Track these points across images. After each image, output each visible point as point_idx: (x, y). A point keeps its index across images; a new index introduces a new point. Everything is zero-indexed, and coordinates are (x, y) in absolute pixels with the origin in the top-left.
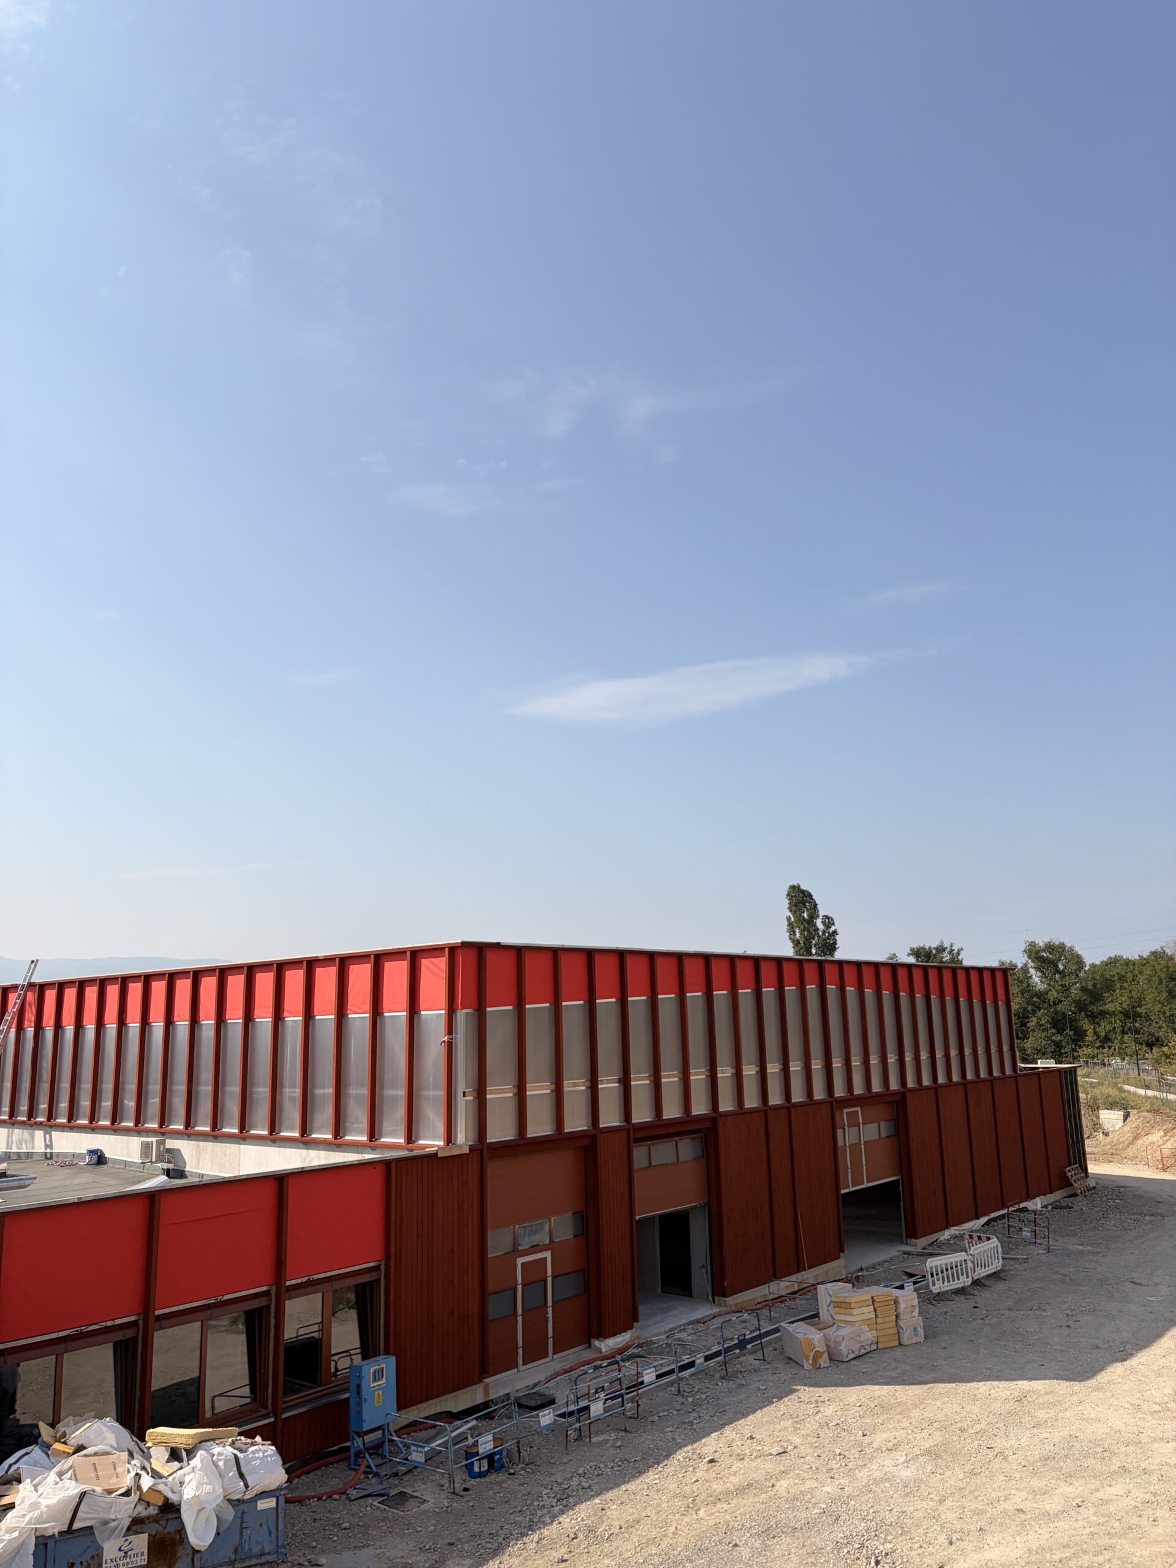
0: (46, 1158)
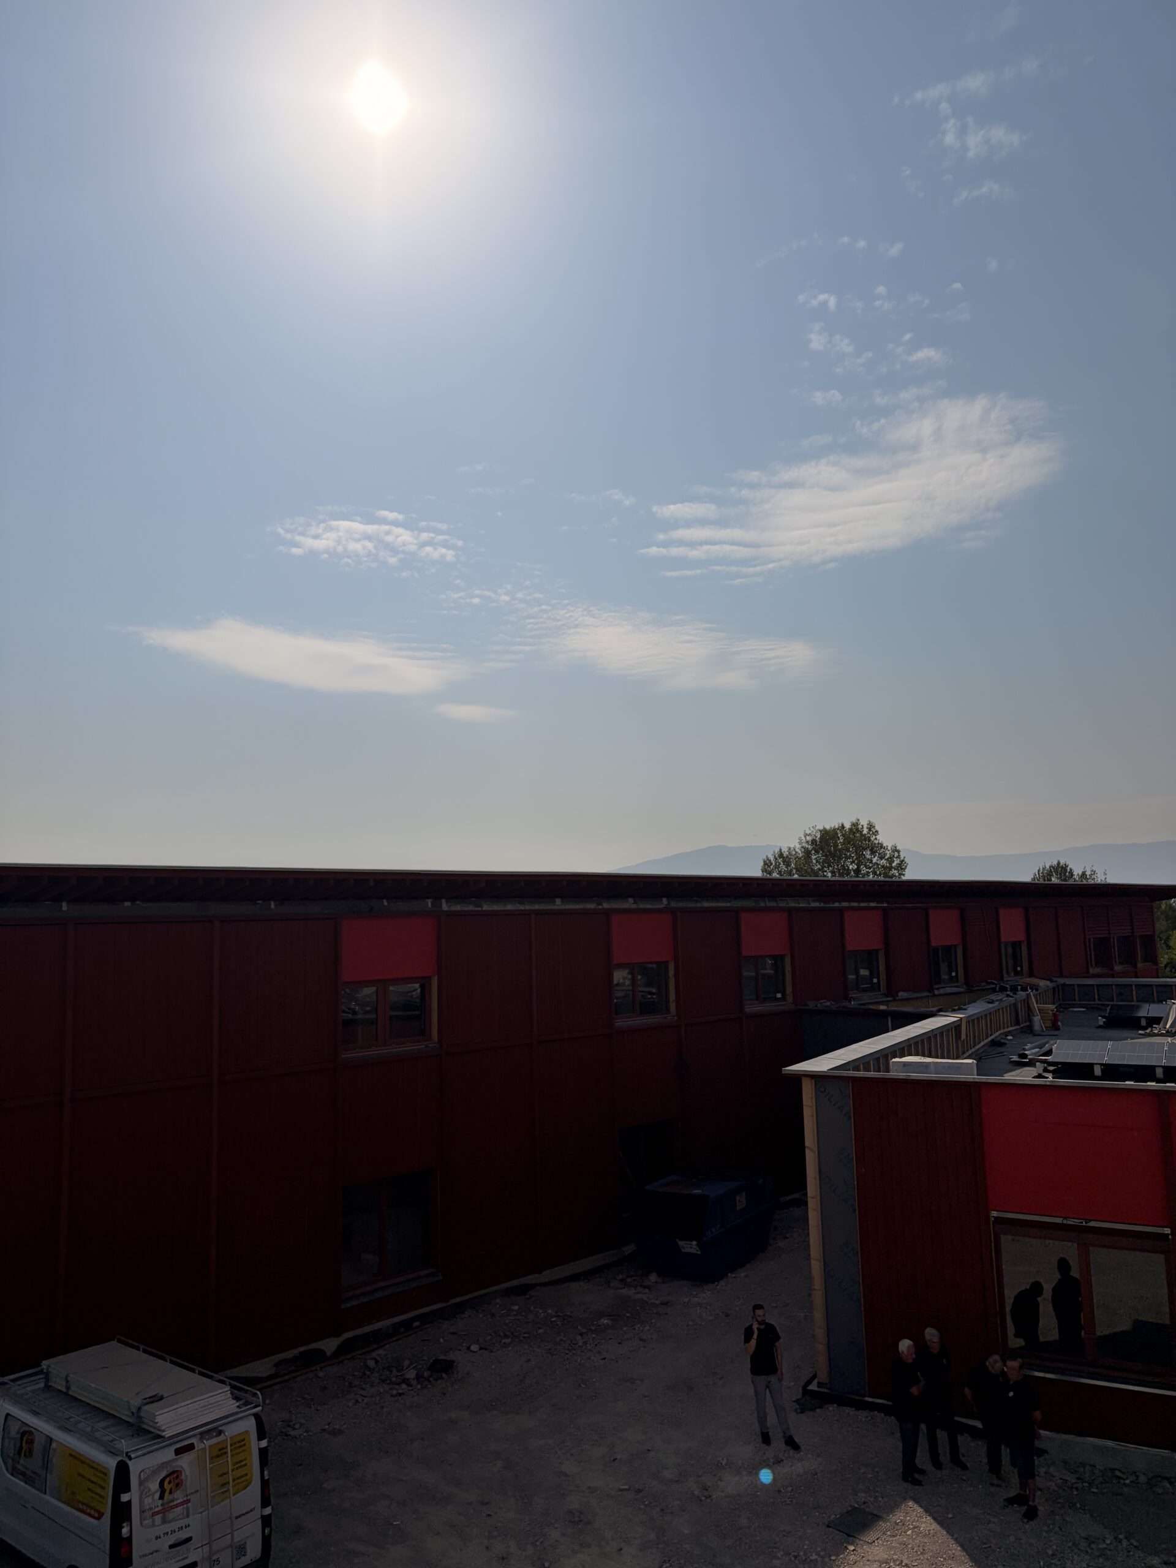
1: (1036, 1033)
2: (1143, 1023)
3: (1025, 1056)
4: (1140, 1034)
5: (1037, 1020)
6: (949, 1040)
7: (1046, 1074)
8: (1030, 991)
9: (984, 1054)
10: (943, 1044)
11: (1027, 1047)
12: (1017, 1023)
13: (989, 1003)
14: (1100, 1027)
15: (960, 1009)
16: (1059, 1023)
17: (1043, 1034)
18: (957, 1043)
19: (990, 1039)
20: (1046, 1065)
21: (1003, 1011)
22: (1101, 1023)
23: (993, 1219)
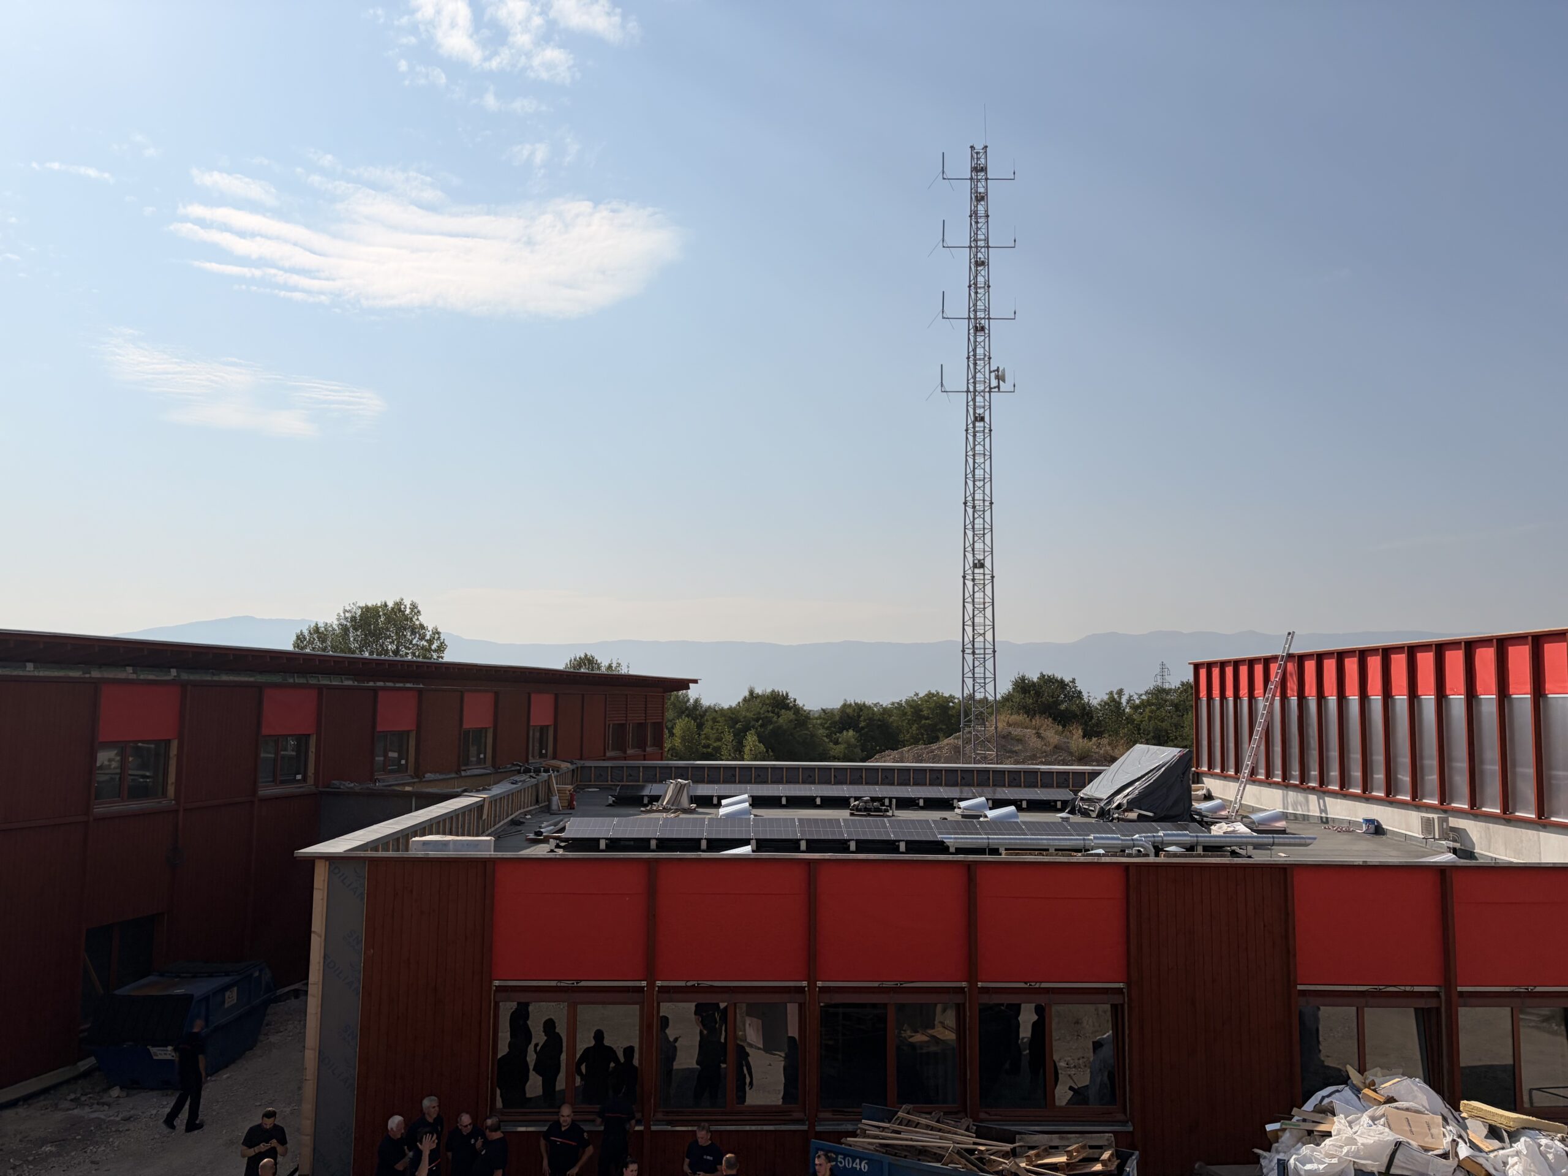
0: (1322, 822)
1: (552, 812)
2: (646, 801)
3: (539, 833)
4: (642, 811)
5: (555, 799)
6: (470, 820)
7: (556, 850)
8: (551, 772)
9: (502, 833)
10: (464, 824)
11: (543, 825)
12: (537, 802)
13: (512, 783)
14: (610, 805)
15: (484, 789)
16: (575, 803)
17: (560, 812)
18: (478, 823)
19: (510, 818)
20: (558, 841)
21: (525, 792)
22: (610, 802)
23: (494, 988)
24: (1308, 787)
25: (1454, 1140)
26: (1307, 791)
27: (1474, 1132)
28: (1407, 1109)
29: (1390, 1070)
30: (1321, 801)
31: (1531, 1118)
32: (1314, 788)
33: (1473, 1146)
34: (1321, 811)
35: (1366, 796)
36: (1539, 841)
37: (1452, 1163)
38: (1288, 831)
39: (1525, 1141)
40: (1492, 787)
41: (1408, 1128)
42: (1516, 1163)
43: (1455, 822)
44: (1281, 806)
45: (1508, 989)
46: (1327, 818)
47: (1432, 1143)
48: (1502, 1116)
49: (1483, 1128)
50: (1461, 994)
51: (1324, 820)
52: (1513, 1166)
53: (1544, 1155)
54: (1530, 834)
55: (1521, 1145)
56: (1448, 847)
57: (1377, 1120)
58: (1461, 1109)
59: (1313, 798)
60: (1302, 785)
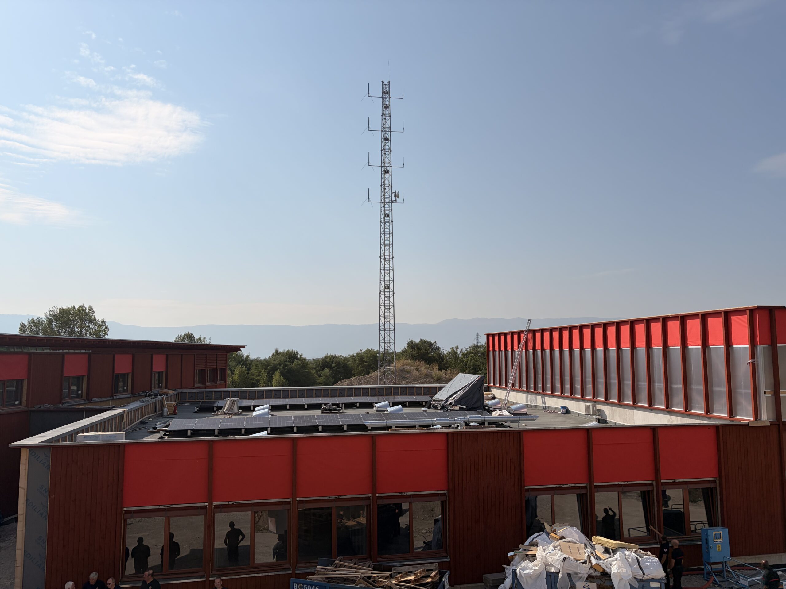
0: (543, 409)
1: (164, 416)
2: (215, 409)
3: (155, 428)
4: (213, 415)
5: (166, 409)
6: (116, 422)
7: (164, 437)
8: (163, 396)
9: (135, 429)
10: (113, 425)
11: (157, 424)
12: (155, 411)
13: (141, 402)
14: (196, 412)
15: (125, 406)
16: (176, 411)
17: (168, 417)
18: (121, 423)
19: (140, 420)
20: (165, 432)
21: (148, 406)
22: (196, 410)
23: (124, 512)
24: (537, 392)
25: (589, 555)
26: (537, 394)
27: (598, 551)
28: (570, 542)
29: (563, 523)
30: (543, 399)
31: (622, 543)
32: (540, 393)
33: (598, 558)
34: (543, 403)
35: (562, 396)
36: (634, 415)
37: (588, 565)
38: (528, 413)
39: (619, 554)
40: (614, 391)
41: (569, 551)
42: (615, 564)
43: (599, 407)
44: (525, 402)
45: (616, 483)
46: (545, 407)
47: (579, 557)
48: (610, 543)
49: (602, 549)
50: (596, 486)
51: (544, 408)
52: (614, 565)
53: (627, 560)
54: (629, 411)
55: (617, 556)
56: (596, 418)
57: (556, 548)
58: (593, 540)
59: (539, 398)
60: (535, 392)
